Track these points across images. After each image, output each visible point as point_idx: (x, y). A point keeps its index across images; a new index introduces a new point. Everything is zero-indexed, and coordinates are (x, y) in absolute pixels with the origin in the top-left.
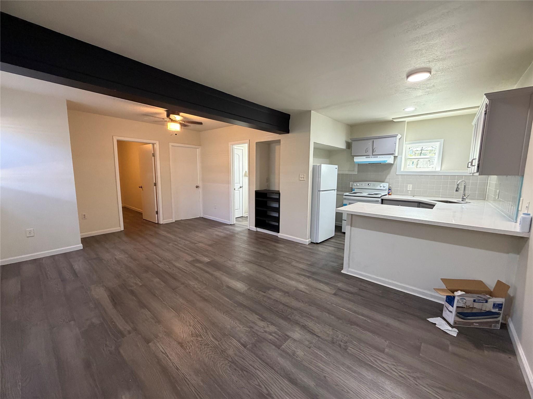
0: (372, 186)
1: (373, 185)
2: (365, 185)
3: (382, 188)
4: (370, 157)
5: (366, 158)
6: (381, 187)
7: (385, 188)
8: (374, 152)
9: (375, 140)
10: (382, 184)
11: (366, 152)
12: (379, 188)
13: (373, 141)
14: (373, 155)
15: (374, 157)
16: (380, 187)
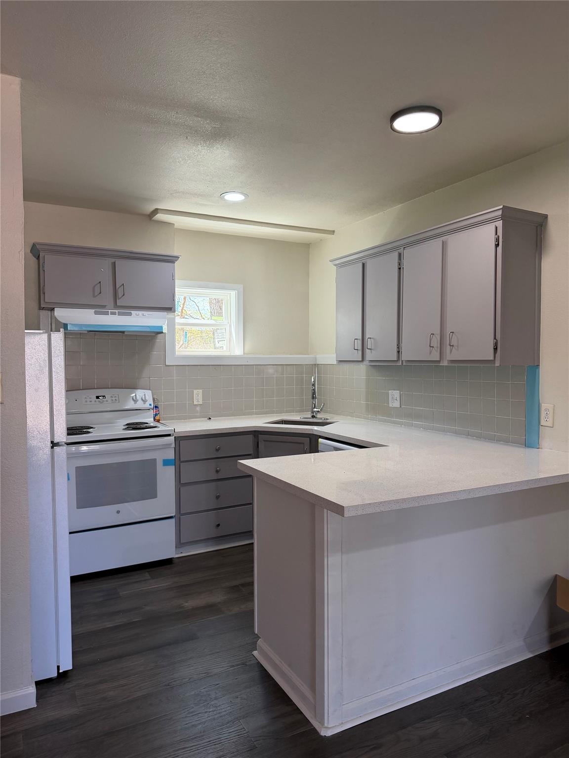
0: (110, 401)
1: (114, 399)
2: (88, 400)
3: (140, 405)
4: (107, 313)
5: (96, 313)
6: (135, 401)
7: (147, 406)
8: (119, 299)
9: (119, 263)
10: (140, 393)
11: (94, 296)
12: (131, 405)
13: (114, 264)
14: (116, 306)
15: (120, 314)
16: (133, 402)
